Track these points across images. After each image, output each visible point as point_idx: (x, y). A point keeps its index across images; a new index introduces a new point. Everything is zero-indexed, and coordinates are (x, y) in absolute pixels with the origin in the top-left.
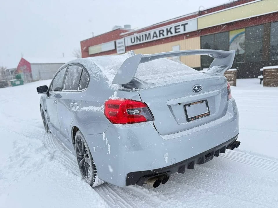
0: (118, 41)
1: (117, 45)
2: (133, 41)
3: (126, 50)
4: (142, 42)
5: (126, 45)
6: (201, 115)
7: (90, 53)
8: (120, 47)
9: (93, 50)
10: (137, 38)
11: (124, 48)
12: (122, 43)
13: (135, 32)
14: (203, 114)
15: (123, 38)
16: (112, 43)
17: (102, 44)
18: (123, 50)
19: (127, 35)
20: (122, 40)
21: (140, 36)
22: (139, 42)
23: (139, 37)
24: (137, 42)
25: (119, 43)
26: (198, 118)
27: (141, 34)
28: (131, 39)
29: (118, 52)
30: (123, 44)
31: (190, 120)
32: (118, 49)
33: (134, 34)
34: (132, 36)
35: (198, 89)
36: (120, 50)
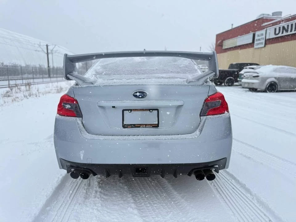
0: (257, 33)
1: (256, 38)
2: (277, 32)
3: (266, 44)
4: (289, 33)
5: (267, 38)
6: (144, 124)
7: (224, 47)
8: (259, 40)
9: (228, 44)
10: (284, 28)
11: (264, 41)
12: (262, 34)
13: (283, 21)
14: (148, 124)
15: (265, 29)
16: (250, 35)
17: (239, 36)
18: (261, 43)
19: (271, 25)
20: (263, 32)
21: (288, 26)
22: (285, 34)
23: (286, 27)
24: (283, 33)
25: (259, 36)
26: (139, 127)
27: (290, 23)
28: (275, 29)
29: (255, 47)
30: (264, 36)
31: (126, 126)
32: (256, 42)
33: (280, 23)
34: (277, 27)
35: (139, 95)
36: (258, 44)
